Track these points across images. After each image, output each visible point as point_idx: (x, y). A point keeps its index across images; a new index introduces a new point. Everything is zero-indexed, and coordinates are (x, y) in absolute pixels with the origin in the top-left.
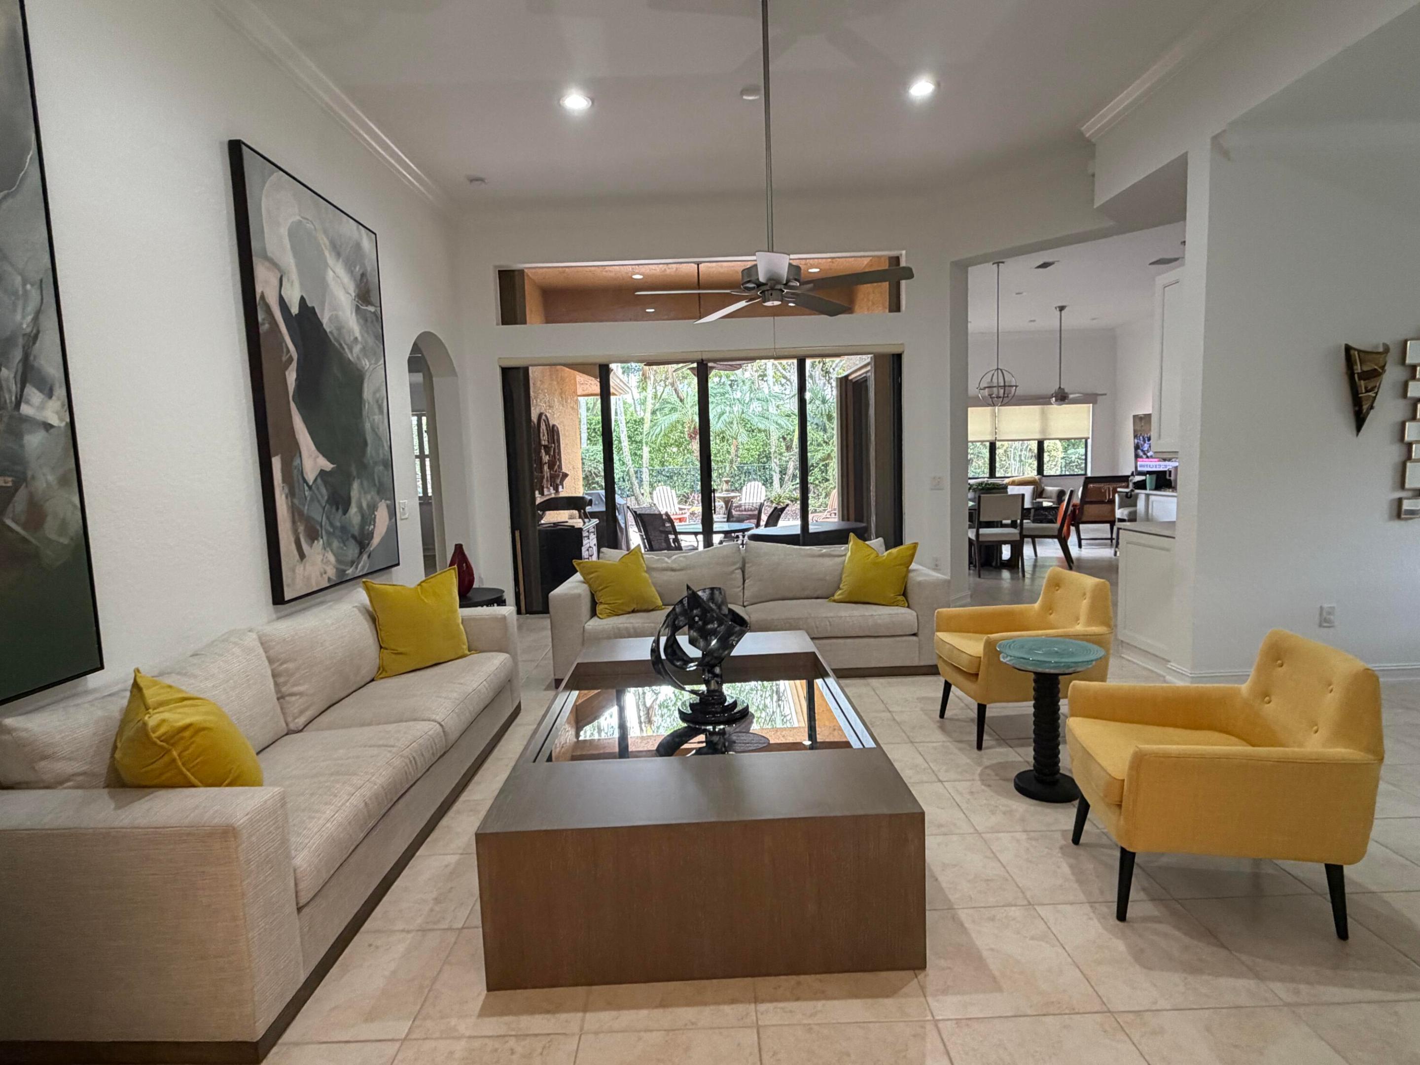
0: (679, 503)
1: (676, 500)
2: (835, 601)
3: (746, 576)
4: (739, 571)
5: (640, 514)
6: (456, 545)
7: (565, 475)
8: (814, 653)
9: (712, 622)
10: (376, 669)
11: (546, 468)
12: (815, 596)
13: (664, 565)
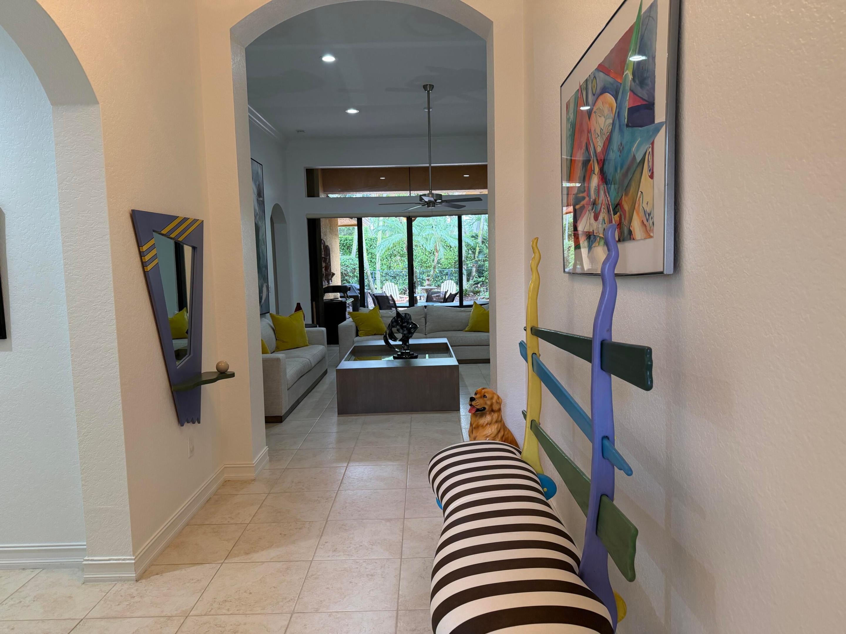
0: (400, 294)
1: (398, 293)
2: (466, 331)
3: (427, 321)
4: (423, 319)
5: (376, 296)
6: (297, 303)
7: (334, 274)
8: (447, 343)
9: (405, 323)
10: (275, 348)
11: (323, 269)
12: (458, 330)
13: (389, 315)
